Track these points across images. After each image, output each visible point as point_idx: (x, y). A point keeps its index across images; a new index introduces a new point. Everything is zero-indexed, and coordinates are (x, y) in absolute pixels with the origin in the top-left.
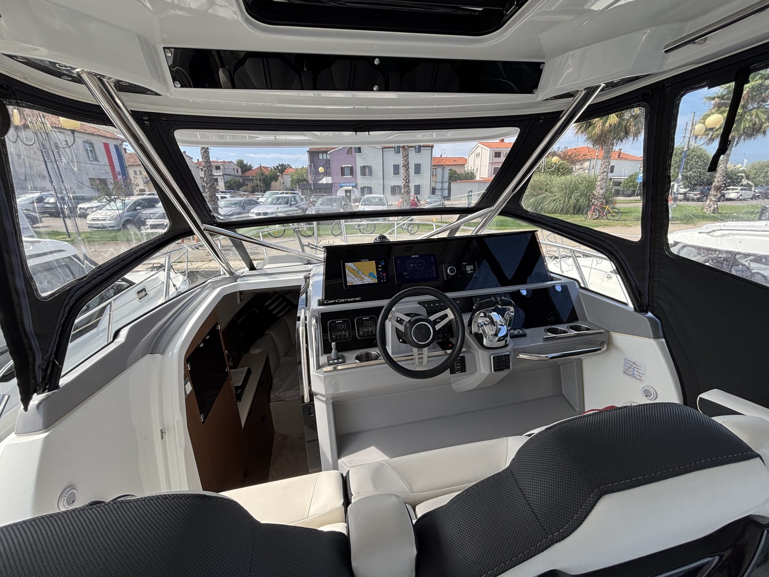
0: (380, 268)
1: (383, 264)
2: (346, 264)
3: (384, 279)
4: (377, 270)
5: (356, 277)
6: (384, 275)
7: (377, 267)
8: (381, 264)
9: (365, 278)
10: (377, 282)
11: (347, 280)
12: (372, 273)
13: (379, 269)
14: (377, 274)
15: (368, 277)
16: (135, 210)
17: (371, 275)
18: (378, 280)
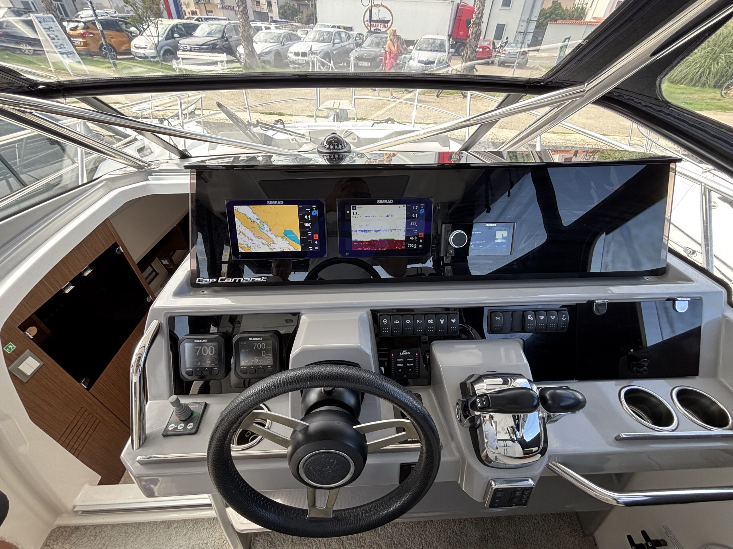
0: (307, 221)
1: (315, 213)
2: (235, 207)
3: (314, 245)
4: (301, 226)
5: (258, 237)
6: (316, 237)
7: (302, 219)
8: (311, 214)
9: (275, 242)
10: (300, 250)
11: (239, 241)
12: (291, 232)
13: (306, 225)
14: (302, 234)
15: (282, 238)
16: (173, 37)
17: (287, 234)
18: (302, 247)
